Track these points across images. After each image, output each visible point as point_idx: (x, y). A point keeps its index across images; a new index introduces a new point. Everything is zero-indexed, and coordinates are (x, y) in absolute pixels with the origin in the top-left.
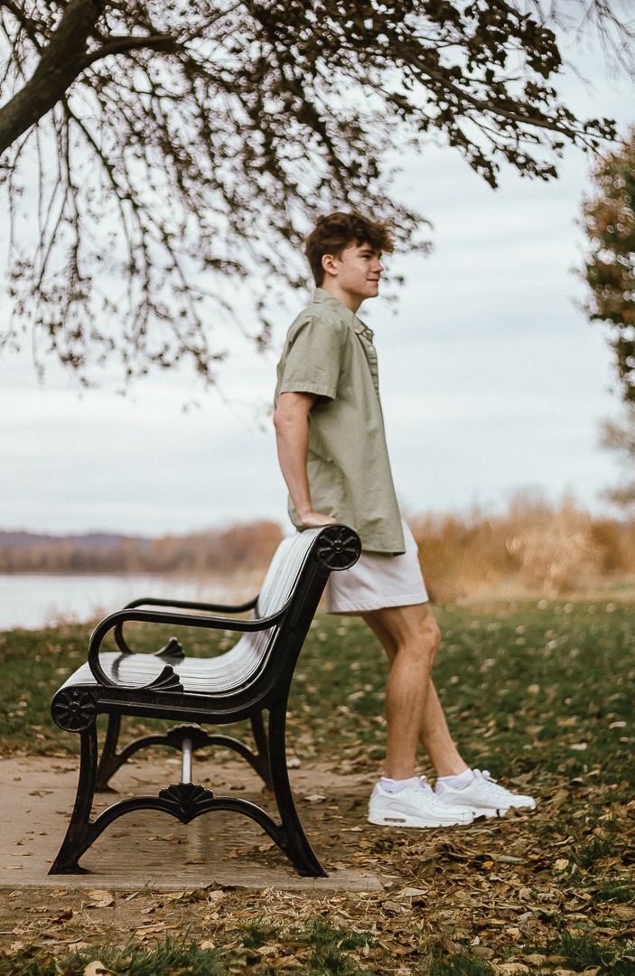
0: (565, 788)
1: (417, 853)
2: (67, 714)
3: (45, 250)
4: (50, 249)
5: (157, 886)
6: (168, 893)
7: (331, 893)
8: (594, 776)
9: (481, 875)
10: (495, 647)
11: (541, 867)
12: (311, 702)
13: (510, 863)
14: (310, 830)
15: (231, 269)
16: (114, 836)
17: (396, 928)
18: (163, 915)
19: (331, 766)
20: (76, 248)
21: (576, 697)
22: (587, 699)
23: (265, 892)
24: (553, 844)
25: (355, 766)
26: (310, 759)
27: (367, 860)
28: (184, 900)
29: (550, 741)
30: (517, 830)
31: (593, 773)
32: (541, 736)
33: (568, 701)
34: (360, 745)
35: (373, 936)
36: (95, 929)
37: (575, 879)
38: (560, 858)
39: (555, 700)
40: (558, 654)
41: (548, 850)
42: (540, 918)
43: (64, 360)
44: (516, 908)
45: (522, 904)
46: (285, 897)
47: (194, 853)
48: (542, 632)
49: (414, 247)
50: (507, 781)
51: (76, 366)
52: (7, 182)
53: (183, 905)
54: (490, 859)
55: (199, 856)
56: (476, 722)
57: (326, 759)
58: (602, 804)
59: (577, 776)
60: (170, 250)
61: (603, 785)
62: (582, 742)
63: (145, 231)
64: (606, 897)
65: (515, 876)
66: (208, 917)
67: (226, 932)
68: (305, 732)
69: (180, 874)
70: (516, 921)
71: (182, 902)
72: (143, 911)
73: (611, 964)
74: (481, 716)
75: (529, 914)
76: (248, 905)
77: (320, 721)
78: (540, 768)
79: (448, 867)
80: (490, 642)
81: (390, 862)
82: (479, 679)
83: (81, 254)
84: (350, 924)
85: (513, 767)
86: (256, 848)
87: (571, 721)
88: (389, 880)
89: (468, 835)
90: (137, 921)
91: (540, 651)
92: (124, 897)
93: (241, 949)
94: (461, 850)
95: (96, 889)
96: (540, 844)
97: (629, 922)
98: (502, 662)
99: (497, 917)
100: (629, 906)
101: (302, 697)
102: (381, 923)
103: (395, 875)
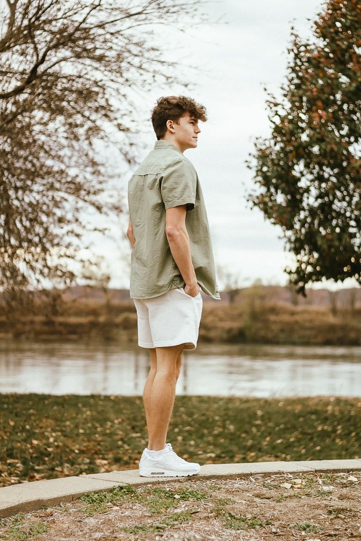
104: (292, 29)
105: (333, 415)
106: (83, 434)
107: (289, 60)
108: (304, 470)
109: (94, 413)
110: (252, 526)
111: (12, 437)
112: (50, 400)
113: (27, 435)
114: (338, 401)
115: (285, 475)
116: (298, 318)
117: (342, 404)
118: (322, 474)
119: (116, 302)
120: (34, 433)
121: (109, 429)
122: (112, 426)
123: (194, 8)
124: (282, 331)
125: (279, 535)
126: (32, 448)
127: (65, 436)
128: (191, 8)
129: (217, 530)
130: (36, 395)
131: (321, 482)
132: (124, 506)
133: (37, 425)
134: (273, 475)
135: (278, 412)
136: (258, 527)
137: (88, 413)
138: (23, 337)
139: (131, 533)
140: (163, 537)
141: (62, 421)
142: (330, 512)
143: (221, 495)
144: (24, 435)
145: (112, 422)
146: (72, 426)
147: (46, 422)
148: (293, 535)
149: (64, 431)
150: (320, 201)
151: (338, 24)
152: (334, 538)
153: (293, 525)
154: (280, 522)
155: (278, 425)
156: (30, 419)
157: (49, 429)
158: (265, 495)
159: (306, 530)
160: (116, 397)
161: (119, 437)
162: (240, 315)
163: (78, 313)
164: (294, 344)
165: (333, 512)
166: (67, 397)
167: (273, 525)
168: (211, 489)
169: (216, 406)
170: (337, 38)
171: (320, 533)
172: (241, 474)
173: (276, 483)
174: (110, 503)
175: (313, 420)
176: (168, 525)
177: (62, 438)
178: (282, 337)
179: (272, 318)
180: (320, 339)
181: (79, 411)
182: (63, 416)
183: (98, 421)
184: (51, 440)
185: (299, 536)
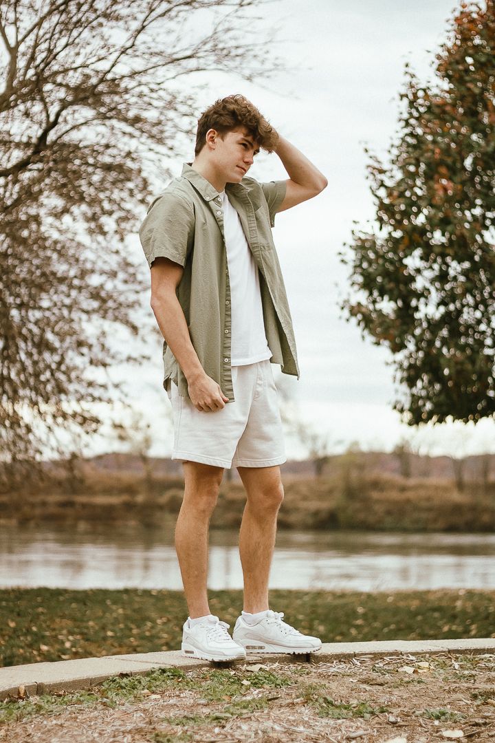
104: (407, 66)
105: (464, 612)
106: (112, 637)
107: (401, 110)
108: (432, 650)
109: (129, 612)
110: (359, 714)
111: (12, 642)
112: (67, 596)
113: (32, 639)
114: (470, 594)
115: (405, 657)
116: (410, 495)
117: (476, 599)
118: (458, 655)
119: (159, 475)
120: (43, 637)
121: (148, 631)
122: (152, 628)
123: (265, 50)
124: (389, 513)
125: (400, 726)
126: (39, 655)
127: (87, 640)
128: (261, 49)
129: (306, 719)
130: (46, 590)
131: (457, 667)
132: (167, 693)
133: (48, 626)
134: (386, 656)
135: (386, 609)
136: (367, 716)
137: (121, 611)
138: (32, 524)
139: (177, 724)
140: (225, 729)
141: (82, 621)
142: (475, 697)
143: (312, 680)
144: (29, 638)
145: (154, 621)
146: (97, 628)
147: (61, 622)
148: (421, 726)
149: (86, 634)
150: (442, 309)
151: (469, 60)
152: (483, 729)
153: (421, 712)
154: (402, 709)
155: (386, 625)
156: (38, 618)
157: (65, 632)
158: (376, 680)
159: (440, 719)
160: (160, 592)
161: (163, 641)
162: (331, 492)
163: (108, 491)
164: (405, 531)
165: (480, 697)
166: (90, 592)
167: (391, 712)
168: (295, 673)
169: (299, 602)
170: (467, 78)
171: (462, 722)
172: (340, 655)
173: (391, 667)
174: (146, 691)
175: (435, 618)
176: (232, 714)
177: (82, 642)
178: (389, 521)
179: (375, 495)
180: (440, 524)
181: (106, 609)
182: (85, 615)
183: (133, 621)
184: (68, 645)
185: (430, 727)
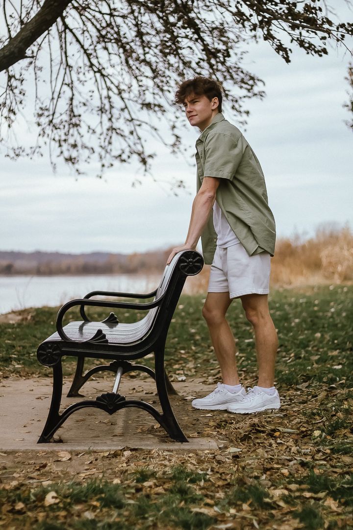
0: (326, 390)
1: (239, 428)
2: (45, 356)
3: (55, 101)
4: (57, 101)
5: (95, 449)
6: (101, 452)
7: (189, 451)
8: (342, 384)
9: (273, 440)
10: (301, 312)
11: (305, 435)
12: (196, 345)
13: (289, 433)
14: (184, 416)
15: (157, 108)
16: (77, 421)
17: (221, 470)
18: (96, 465)
19: (202, 380)
20: (72, 99)
21: (341, 339)
22: (346, 340)
23: (153, 451)
24: (314, 422)
25: (215, 380)
26: (192, 376)
27: (211, 433)
28: (109, 456)
29: (323, 364)
30: (296, 414)
31: (341, 382)
32: (317, 362)
33: (336, 342)
34: (219, 368)
35: (208, 475)
36: (58, 473)
37: (323, 442)
38: (316, 430)
39: (329, 341)
40: (335, 316)
41: (311, 426)
42: (300, 464)
43: (67, 160)
44: (288, 458)
45: (292, 456)
46: (164, 454)
47: (118, 430)
48: (328, 302)
49: (255, 95)
50: (295, 387)
51: (73, 163)
52: (33, 65)
53: (108, 459)
54: (279, 431)
55: (121, 432)
56: (284, 354)
57: (200, 376)
58: (343, 399)
59: (333, 384)
60: (122, 99)
61: (345, 389)
62: (339, 364)
63: (109, 89)
64: (338, 451)
65: (291, 440)
66: (120, 466)
67: (128, 474)
68: (191, 361)
69: (109, 442)
70: (288, 465)
71: (107, 457)
72: (86, 463)
73: (334, 489)
74: (287, 351)
75: (295, 462)
76: (143, 459)
77: (199, 355)
78: (314, 379)
79: (255, 436)
80: (299, 309)
81: (224, 433)
82: (289, 329)
83: (75, 102)
84: (197, 468)
85: (299, 379)
86: (153, 427)
87: (335, 353)
88: (222, 443)
89: (269, 417)
90: (81, 468)
91: (326, 314)
92: (77, 455)
93: (134, 484)
94: (263, 426)
95: (62, 451)
96: (307, 422)
97: (349, 466)
98: (304, 321)
99: (277, 463)
100: (350, 456)
101: (192, 342)
102: (213, 468)
103: (225, 440)
